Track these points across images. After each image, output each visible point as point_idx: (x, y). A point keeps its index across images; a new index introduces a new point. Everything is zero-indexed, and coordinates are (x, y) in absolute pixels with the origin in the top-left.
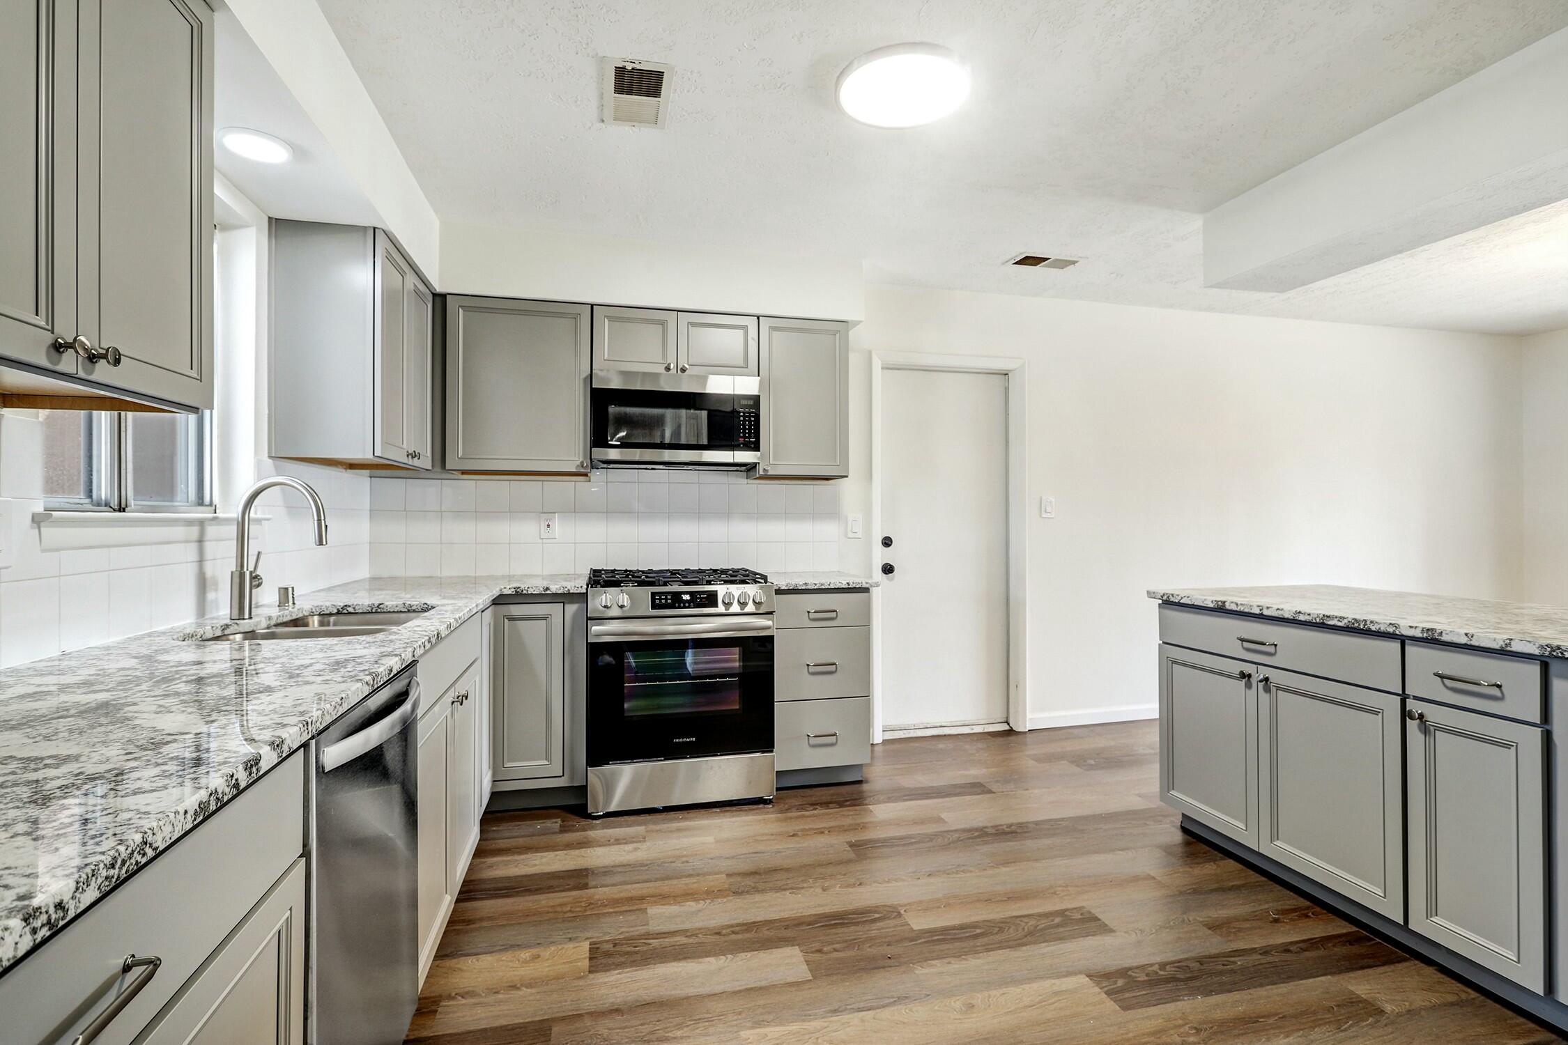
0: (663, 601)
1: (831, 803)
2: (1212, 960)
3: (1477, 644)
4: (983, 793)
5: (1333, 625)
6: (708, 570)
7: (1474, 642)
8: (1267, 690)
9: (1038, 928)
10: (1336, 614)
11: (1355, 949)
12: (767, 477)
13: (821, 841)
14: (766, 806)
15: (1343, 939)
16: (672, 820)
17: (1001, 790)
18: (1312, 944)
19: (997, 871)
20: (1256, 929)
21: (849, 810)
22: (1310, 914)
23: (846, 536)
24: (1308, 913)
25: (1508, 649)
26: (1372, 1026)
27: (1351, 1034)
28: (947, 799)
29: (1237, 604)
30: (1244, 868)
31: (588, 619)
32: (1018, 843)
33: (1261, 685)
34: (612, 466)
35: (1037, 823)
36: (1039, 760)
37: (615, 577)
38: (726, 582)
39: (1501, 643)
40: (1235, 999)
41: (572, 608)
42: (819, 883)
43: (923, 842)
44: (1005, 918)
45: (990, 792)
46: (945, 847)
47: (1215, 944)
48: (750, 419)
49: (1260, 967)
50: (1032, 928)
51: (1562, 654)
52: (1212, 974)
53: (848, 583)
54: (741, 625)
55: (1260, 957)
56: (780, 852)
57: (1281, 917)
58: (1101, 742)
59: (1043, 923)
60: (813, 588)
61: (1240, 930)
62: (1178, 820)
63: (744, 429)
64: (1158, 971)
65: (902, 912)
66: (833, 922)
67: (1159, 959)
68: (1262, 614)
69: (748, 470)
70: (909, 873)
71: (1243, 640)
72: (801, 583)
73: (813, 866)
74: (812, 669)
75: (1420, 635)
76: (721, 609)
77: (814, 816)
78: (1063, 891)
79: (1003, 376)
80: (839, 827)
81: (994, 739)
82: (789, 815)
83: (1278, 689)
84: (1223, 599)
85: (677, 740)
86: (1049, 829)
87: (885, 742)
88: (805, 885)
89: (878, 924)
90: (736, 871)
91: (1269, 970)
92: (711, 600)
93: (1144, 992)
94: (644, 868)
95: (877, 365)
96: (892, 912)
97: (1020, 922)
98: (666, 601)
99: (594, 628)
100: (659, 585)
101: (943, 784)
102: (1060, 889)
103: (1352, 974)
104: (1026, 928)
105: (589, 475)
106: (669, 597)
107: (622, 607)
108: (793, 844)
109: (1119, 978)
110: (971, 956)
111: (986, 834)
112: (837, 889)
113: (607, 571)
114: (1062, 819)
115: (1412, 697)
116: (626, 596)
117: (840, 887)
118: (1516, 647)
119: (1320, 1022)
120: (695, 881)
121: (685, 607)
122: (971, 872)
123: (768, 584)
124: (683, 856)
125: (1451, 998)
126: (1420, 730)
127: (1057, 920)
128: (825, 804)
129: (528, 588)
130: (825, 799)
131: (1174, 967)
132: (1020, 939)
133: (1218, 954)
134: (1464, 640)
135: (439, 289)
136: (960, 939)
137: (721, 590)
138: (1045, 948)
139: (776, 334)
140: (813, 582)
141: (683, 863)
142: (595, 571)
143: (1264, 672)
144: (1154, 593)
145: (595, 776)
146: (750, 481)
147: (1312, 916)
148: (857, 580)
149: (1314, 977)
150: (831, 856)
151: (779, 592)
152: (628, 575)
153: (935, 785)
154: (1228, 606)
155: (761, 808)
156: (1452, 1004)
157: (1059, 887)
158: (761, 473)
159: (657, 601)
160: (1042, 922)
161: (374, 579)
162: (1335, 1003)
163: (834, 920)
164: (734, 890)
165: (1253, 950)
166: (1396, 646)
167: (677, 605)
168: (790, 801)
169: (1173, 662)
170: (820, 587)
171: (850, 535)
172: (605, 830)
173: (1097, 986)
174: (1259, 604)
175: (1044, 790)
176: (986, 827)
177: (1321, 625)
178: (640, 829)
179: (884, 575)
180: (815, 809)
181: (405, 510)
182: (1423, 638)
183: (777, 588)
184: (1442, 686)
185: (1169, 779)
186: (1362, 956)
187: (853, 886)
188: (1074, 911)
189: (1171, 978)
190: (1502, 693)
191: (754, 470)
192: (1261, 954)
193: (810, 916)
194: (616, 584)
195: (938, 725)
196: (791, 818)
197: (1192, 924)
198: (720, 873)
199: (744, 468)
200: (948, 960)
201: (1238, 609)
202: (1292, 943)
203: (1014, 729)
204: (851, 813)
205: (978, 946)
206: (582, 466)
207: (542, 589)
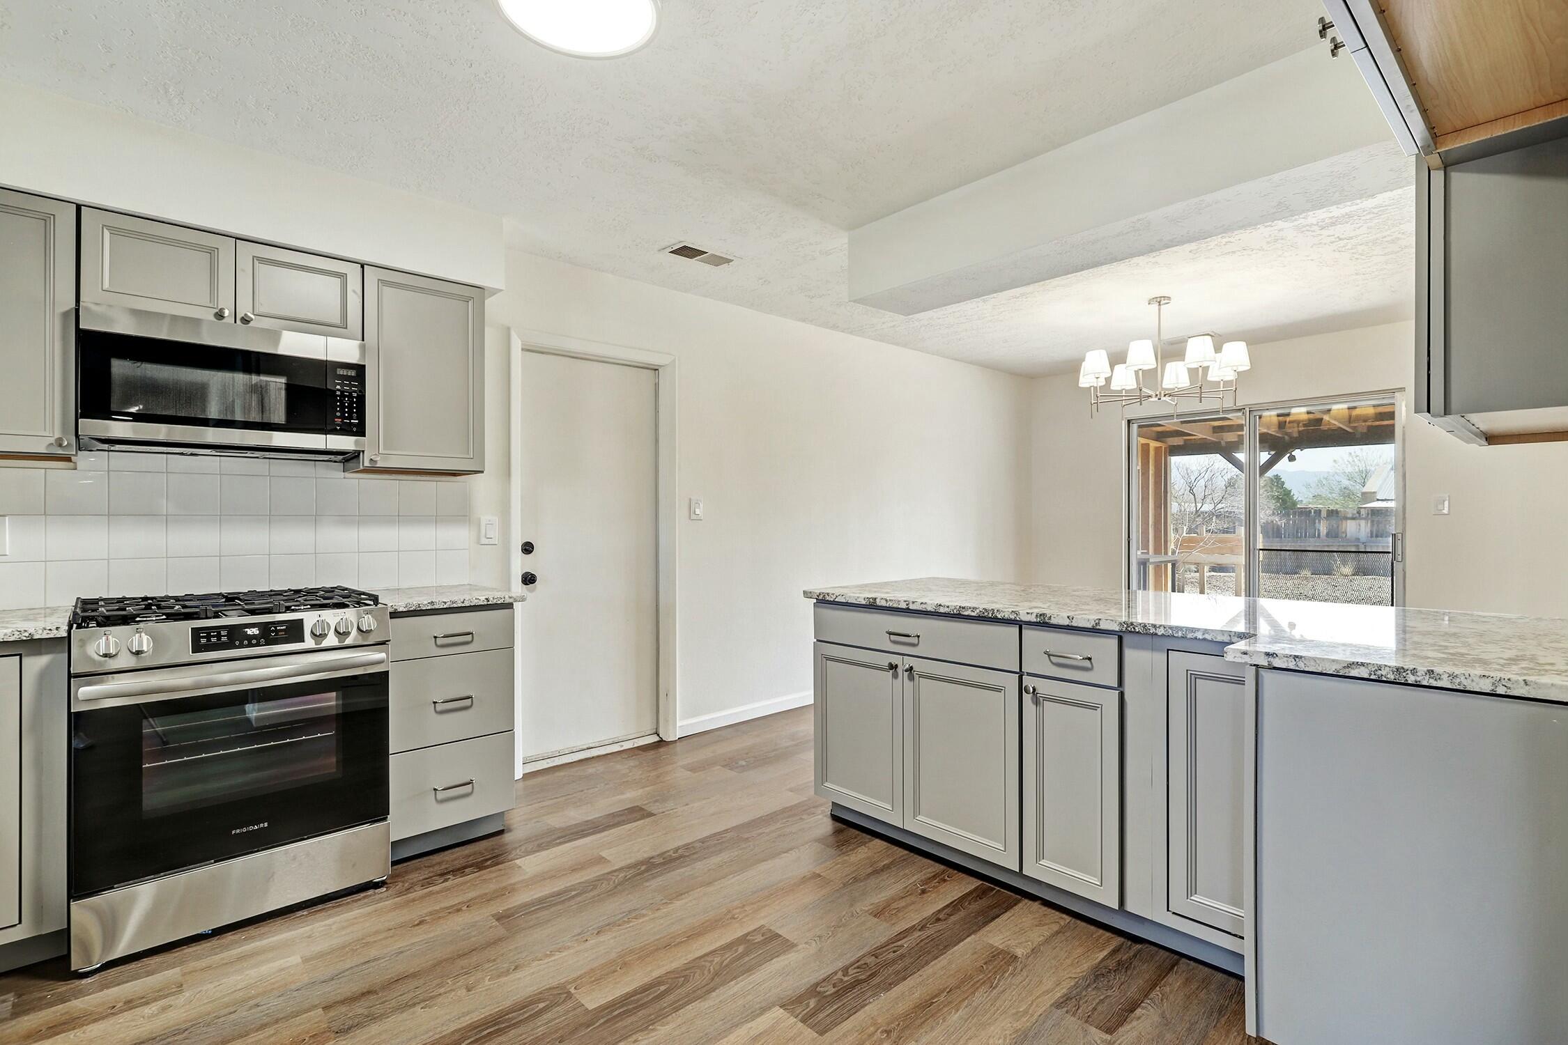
0: (214, 640)
1: (465, 867)
2: (884, 949)
3: (1076, 625)
4: (643, 817)
5: (968, 616)
6: (286, 591)
7: (1074, 624)
8: (911, 678)
9: (724, 964)
10: (969, 605)
11: (984, 902)
12: (374, 470)
13: (457, 923)
14: (377, 891)
15: (974, 895)
16: (227, 947)
17: (661, 811)
18: (955, 906)
19: (671, 907)
20: (911, 905)
21: (490, 872)
22: (946, 878)
23: (478, 542)
24: (944, 877)
25: (1098, 627)
26: (1013, 975)
27: (1001, 989)
28: (606, 833)
29: (886, 600)
30: (889, 845)
31: (70, 676)
32: (688, 868)
33: (906, 674)
34: (118, 447)
35: (702, 841)
36: (693, 769)
37: (125, 610)
38: (314, 607)
39: (1093, 623)
40: (911, 986)
41: (35, 664)
42: (462, 981)
43: (585, 892)
44: (689, 963)
45: (651, 815)
46: (611, 893)
47: (882, 932)
48: (351, 394)
49: (922, 944)
50: (717, 967)
51: (1134, 629)
52: (888, 964)
53: (486, 599)
54: (338, 663)
55: (920, 933)
56: (402, 952)
57: (926, 886)
58: (747, 741)
59: (729, 956)
60: (442, 606)
61: (899, 910)
62: (828, 809)
63: (342, 406)
64: (843, 977)
65: (572, 991)
66: (486, 1032)
67: (840, 964)
68: (908, 609)
69: (346, 461)
70: (574, 936)
71: (890, 633)
72: (426, 602)
73: (451, 960)
74: (440, 707)
75: (1035, 620)
76: (309, 643)
77: (447, 889)
78: (740, 913)
79: (653, 371)
80: (481, 896)
81: (644, 754)
82: (411, 896)
83: (920, 676)
84: (873, 595)
85: (238, 831)
86: (715, 845)
87: (526, 776)
88: (442, 990)
89: (545, 1017)
90: (339, 998)
91: (929, 945)
92: (294, 631)
93: (835, 1007)
94: (181, 1037)
95: (517, 345)
96: (560, 994)
97: (703, 963)
98: (218, 639)
99: (82, 690)
100: (207, 618)
101: (597, 816)
102: (738, 911)
103: (987, 928)
104: (712, 968)
105: (73, 458)
106: (224, 633)
107: (138, 653)
108: (420, 936)
109: (810, 999)
110: (660, 1023)
111: (654, 866)
112: (487, 982)
113: (108, 601)
114: (726, 831)
115: (1026, 674)
116: (145, 637)
117: (489, 981)
118: (1103, 626)
119: (978, 985)
120: (272, 1032)
121: (250, 645)
122: (644, 916)
123: (380, 606)
124: (251, 998)
125: (1055, 928)
126: (1033, 702)
127: (741, 949)
128: (459, 871)
130: (458, 864)
131: (855, 968)
132: (707, 985)
133: (887, 941)
134: (1066, 622)
136: (644, 1006)
137: (310, 619)
138: (735, 987)
139: (387, 291)
140: (441, 600)
141: (251, 1008)
142: (85, 602)
143: (909, 662)
144: (810, 592)
145: (84, 913)
146: (347, 475)
147: (948, 879)
148: (498, 595)
149: (963, 940)
150: (473, 939)
151: (395, 615)
152: (151, 605)
153: (590, 818)
154: (879, 603)
155: (370, 896)
156: (1057, 933)
157: (736, 909)
158: (367, 464)
159: (204, 640)
160: (727, 956)
162: (983, 962)
163: (487, 1028)
164: (335, 1029)
165: (913, 929)
166: (1015, 630)
167: (236, 643)
168: (410, 877)
169: (828, 659)
170: (452, 606)
171: (484, 541)
172: (106, 991)
173: (792, 1015)
174: (905, 599)
175: (704, 802)
176: (653, 858)
177: (957, 616)
178: (172, 974)
179: (525, 586)
180: (446, 880)
182: (1037, 622)
183: (392, 610)
184: (1050, 663)
185: (823, 771)
186: (991, 907)
187: (507, 973)
188: (755, 933)
189: (855, 981)
190: (1091, 663)
191: (355, 460)
192: (920, 930)
193: (453, 1033)
194: (126, 620)
195: (585, 747)
196: (414, 900)
197: (861, 915)
198: (315, 1007)
199: (340, 457)
200: (634, 1037)
201: (888, 605)
202: (939, 911)
203: (664, 739)
204: (494, 875)
205: (665, 1008)
206: (60, 445)
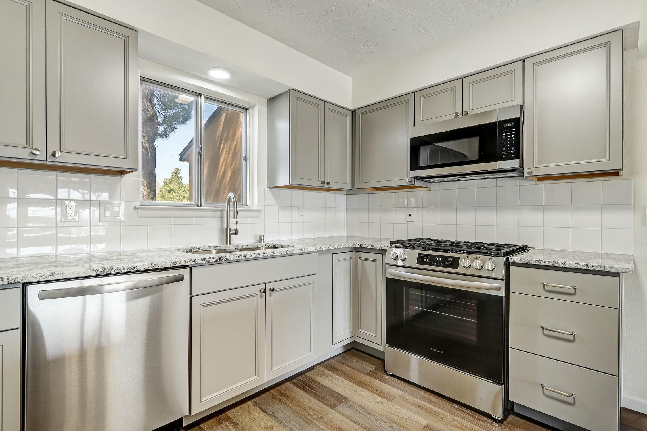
0: (425, 260)
14: (493, 423)
23: (643, 224)
38: (467, 252)
48: (511, 136)
60: (546, 264)
72: (535, 260)
74: (547, 332)
76: (459, 270)
85: (432, 349)
92: (455, 263)
98: (426, 260)
100: (425, 250)
106: (428, 258)
121: (437, 265)
129: (365, 245)
135: (351, 108)
137: (463, 257)
140: (546, 260)
159: (421, 259)
161: (348, 237)
167: (432, 263)
170: (555, 265)
181: (357, 208)
207: (371, 246)
